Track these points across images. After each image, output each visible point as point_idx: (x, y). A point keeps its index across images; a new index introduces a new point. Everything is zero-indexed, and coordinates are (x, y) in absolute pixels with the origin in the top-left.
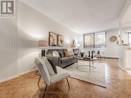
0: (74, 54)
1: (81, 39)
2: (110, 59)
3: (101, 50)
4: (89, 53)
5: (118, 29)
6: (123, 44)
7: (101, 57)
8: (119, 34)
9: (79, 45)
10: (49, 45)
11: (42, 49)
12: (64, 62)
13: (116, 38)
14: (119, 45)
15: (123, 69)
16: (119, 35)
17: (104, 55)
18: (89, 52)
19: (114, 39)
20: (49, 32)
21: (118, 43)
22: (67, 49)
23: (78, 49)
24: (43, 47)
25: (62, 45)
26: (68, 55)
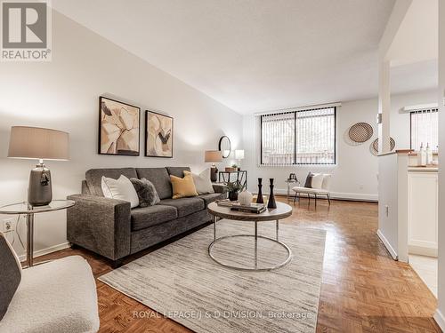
0: (214, 187)
1: (251, 132)
2: (349, 206)
3: (317, 171)
4: (260, 186)
5: (376, 98)
6: (394, 150)
7: (316, 198)
8: (380, 112)
9: (240, 154)
10: (99, 152)
11: (36, 169)
12: (151, 223)
13: (368, 130)
14: (380, 153)
15: (394, 254)
16: (380, 115)
17: (326, 191)
18: (260, 180)
19: (364, 132)
20: (101, 98)
21: (375, 147)
22: (188, 169)
23: (239, 170)
24: (41, 161)
25: (168, 153)
26: (183, 193)
